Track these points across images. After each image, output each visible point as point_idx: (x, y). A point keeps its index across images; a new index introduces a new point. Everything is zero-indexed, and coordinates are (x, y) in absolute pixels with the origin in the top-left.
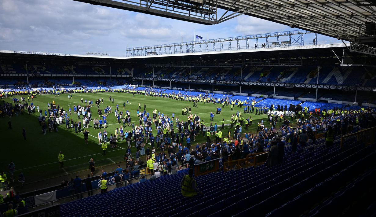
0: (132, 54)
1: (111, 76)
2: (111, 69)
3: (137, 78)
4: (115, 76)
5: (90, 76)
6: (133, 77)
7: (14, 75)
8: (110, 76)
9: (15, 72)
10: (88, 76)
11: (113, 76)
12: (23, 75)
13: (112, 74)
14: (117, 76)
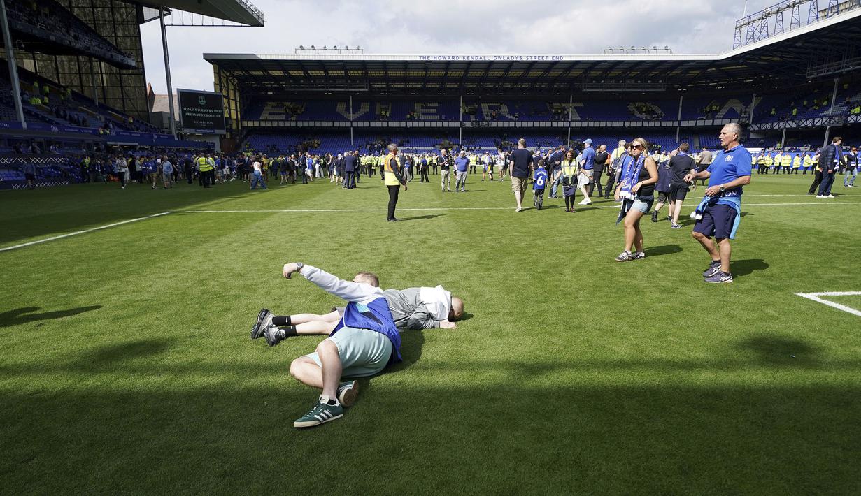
0: (757, 33)
1: (679, 123)
2: (681, 104)
3: (764, 127)
4: (692, 123)
5: (615, 124)
6: (753, 123)
7: (434, 125)
8: (676, 124)
9: (437, 117)
10: (610, 124)
11: (684, 124)
12: (452, 124)
13: (683, 119)
14: (698, 124)
